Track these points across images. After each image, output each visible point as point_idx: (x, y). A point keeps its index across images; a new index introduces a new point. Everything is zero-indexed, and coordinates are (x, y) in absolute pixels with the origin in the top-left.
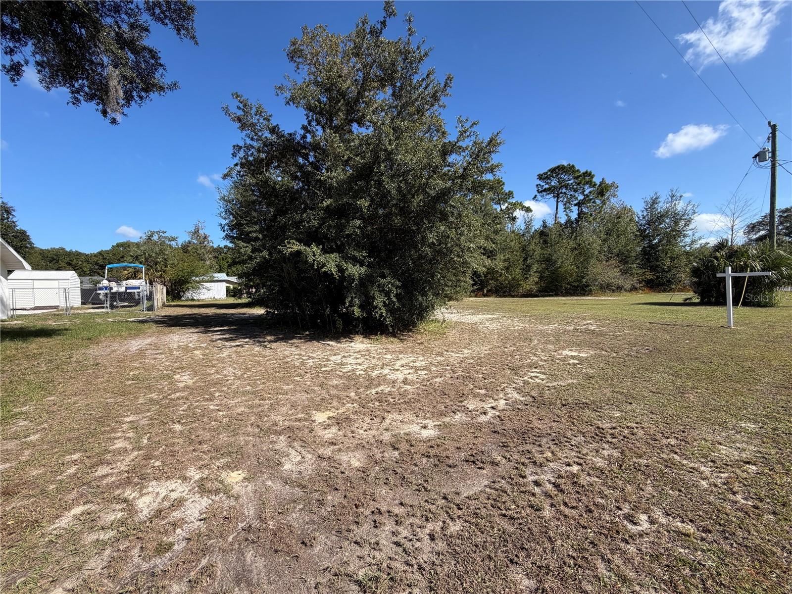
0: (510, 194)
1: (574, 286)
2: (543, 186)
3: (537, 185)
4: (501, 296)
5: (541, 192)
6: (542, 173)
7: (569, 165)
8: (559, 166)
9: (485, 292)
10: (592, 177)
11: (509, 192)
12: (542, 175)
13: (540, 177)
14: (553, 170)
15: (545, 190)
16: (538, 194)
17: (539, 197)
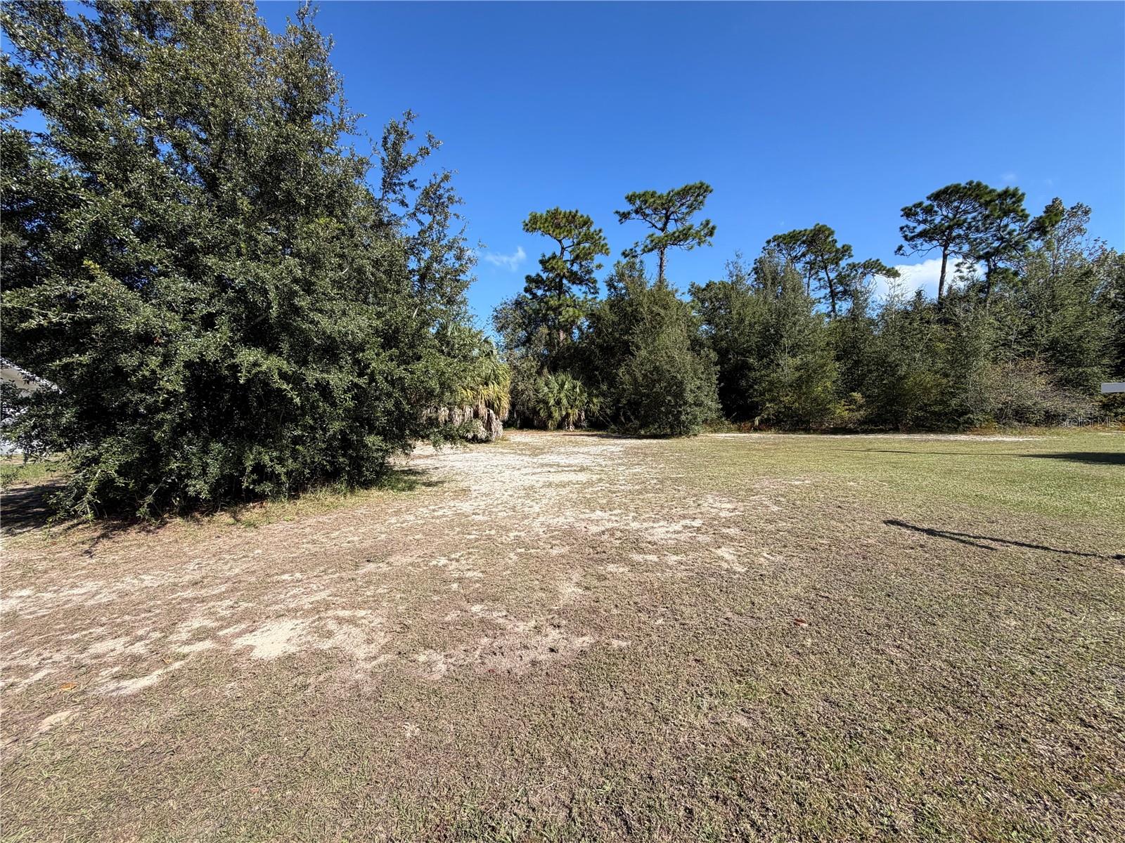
0: (846, 250)
1: (934, 413)
2: (915, 228)
3: (902, 228)
4: (785, 431)
5: (912, 239)
6: (910, 205)
7: (970, 183)
8: (947, 188)
9: (757, 423)
10: (1020, 200)
11: (843, 247)
12: (911, 210)
13: (908, 213)
14: (936, 196)
15: (921, 235)
16: (905, 244)
17: (907, 247)
